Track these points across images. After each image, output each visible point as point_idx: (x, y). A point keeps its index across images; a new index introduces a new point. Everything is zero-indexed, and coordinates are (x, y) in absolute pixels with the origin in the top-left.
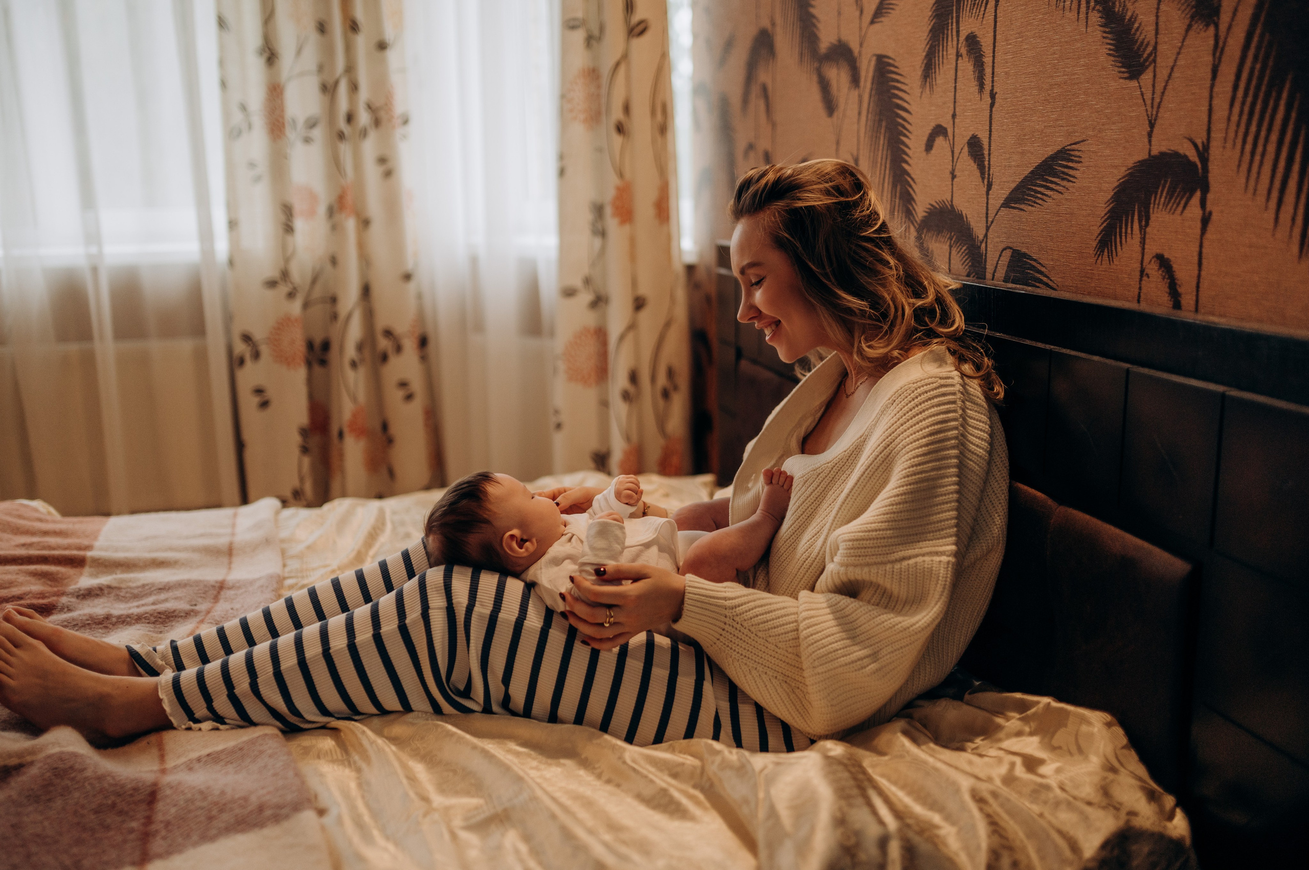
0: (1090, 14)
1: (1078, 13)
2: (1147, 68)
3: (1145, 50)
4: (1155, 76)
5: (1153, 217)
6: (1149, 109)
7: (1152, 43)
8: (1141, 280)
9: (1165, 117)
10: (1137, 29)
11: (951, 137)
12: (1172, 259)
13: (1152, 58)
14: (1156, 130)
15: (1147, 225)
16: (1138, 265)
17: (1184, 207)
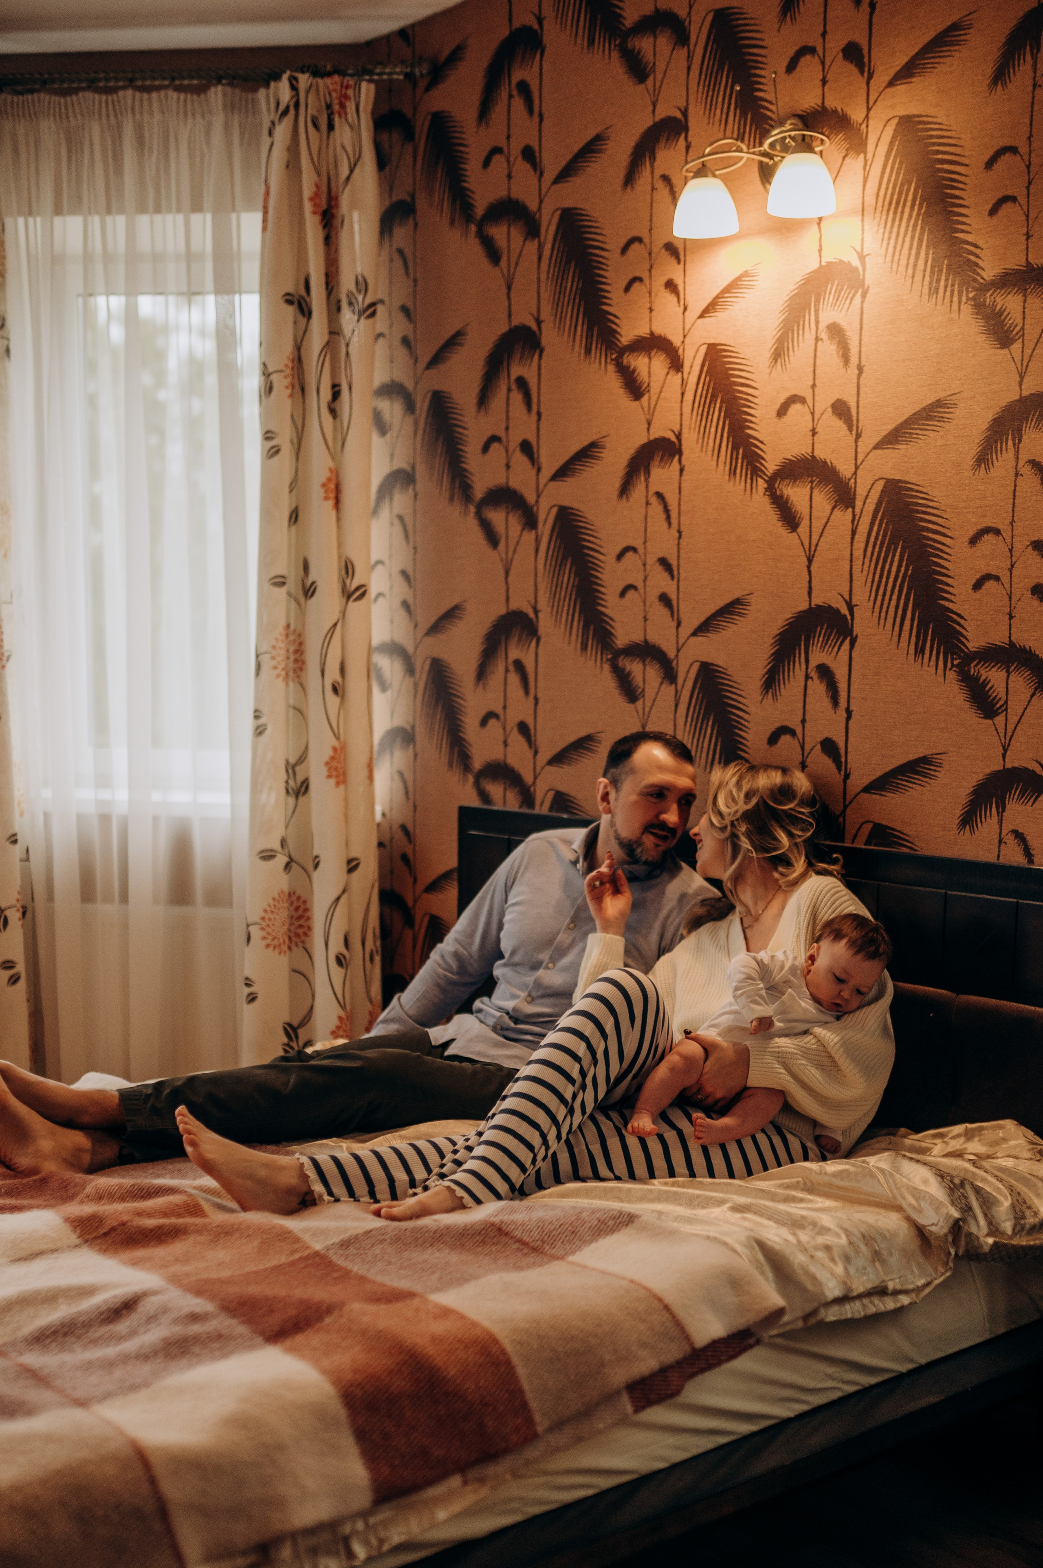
0: (948, 672)
1: (936, 669)
2: (1000, 713)
3: (997, 702)
4: (1006, 720)
5: (1008, 807)
6: (1003, 740)
7: (1004, 698)
8: (999, 846)
9: (1015, 745)
10: (991, 688)
11: (800, 737)
12: (1026, 833)
13: (1003, 708)
14: (1008, 753)
15: (1004, 811)
16: (997, 836)
17: (1034, 802)
